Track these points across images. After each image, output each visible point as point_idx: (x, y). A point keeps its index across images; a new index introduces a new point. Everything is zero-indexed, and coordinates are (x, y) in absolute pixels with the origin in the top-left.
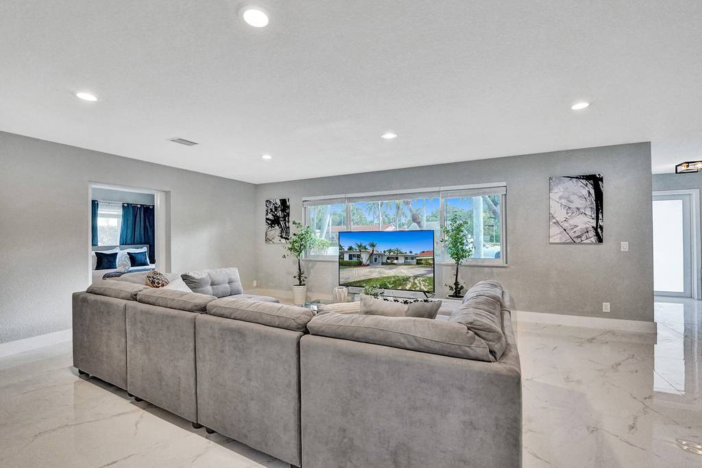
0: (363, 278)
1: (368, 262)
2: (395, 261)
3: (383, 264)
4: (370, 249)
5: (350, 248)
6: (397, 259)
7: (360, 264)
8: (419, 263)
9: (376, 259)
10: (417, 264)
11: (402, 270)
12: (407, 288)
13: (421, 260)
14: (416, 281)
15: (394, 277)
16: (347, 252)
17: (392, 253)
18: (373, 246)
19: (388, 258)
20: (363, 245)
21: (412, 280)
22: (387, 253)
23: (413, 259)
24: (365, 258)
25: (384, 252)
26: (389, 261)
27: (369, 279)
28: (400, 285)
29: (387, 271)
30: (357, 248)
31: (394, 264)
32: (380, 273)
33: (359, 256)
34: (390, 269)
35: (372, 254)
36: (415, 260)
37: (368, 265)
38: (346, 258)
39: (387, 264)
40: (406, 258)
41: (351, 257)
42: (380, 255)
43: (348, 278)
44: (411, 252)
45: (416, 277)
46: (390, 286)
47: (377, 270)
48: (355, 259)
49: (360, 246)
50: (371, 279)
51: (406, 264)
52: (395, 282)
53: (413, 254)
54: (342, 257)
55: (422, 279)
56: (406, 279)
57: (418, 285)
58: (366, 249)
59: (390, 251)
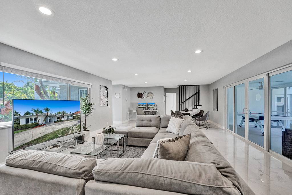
0: (40, 136)
1: (44, 123)
2: (63, 119)
3: (55, 122)
4: (45, 113)
5: (27, 114)
6: (63, 117)
7: (37, 125)
8: (74, 118)
9: (50, 120)
10: (74, 119)
11: (67, 124)
12: (69, 133)
13: (75, 116)
14: (74, 129)
15: (62, 129)
16: (23, 117)
17: (60, 114)
18: (47, 110)
19: (58, 118)
20: (40, 110)
21: (71, 128)
22: (57, 115)
23: (71, 116)
24: (41, 120)
25: (56, 114)
26: (59, 120)
27: (45, 135)
28: (66, 133)
29: (57, 126)
30: (34, 113)
31: (62, 121)
32: (53, 128)
33: (36, 119)
34: (60, 124)
35: (46, 117)
36: (72, 117)
37: (44, 125)
38: (23, 122)
39: (58, 121)
40: (68, 116)
41: (27, 121)
42: (52, 116)
43: (26, 139)
44: (70, 113)
45: (73, 126)
46: (60, 136)
47: (51, 127)
48: (32, 122)
49: (36, 111)
50: (47, 135)
51: (68, 120)
52: (62, 132)
53: (72, 114)
54: (18, 122)
55: (76, 126)
56: (68, 129)
57: (74, 130)
58: (42, 113)
59: (59, 113)
